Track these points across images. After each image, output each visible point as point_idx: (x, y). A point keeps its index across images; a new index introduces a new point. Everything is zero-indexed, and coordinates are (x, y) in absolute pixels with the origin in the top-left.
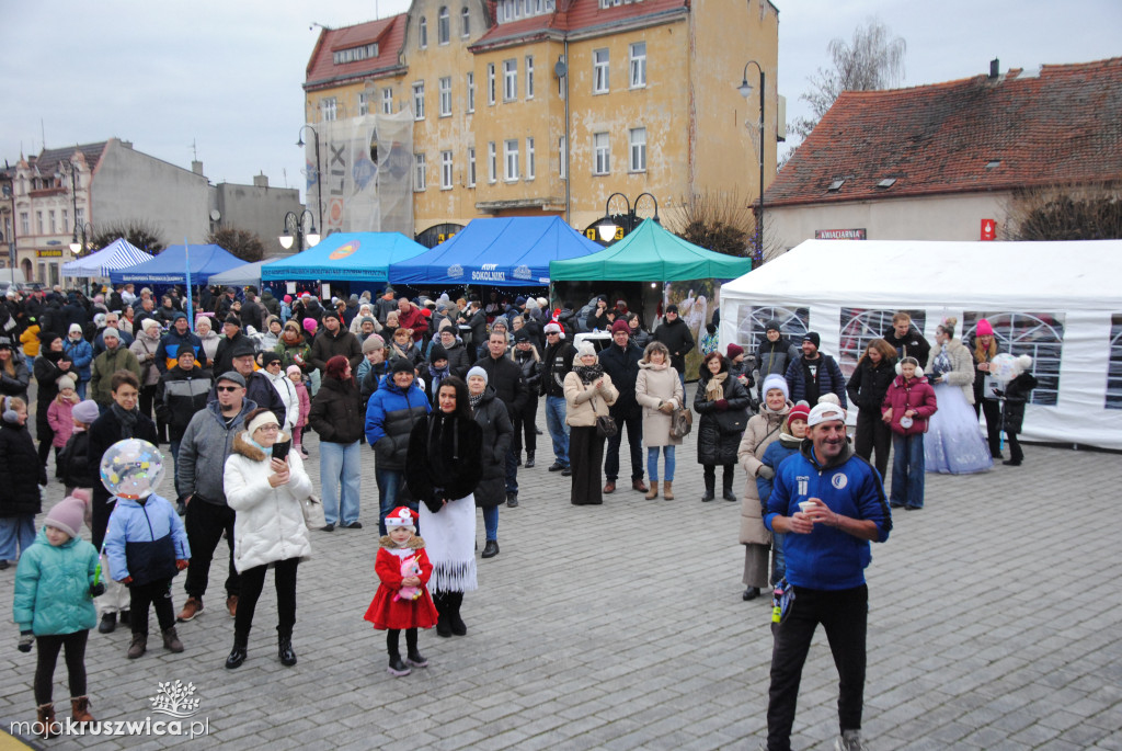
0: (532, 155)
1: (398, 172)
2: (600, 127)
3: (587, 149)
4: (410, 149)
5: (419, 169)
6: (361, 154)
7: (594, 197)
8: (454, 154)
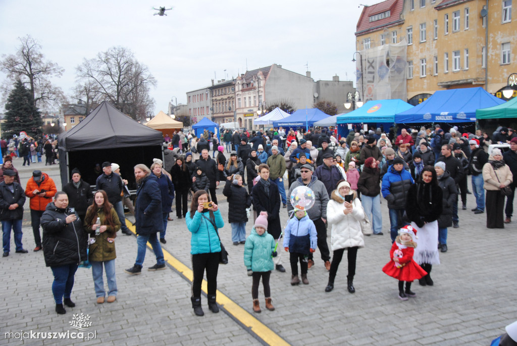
0: (467, 57)
1: (399, 71)
2: (505, 40)
3: (498, 52)
4: (405, 59)
5: (410, 68)
6: (382, 63)
7: (501, 76)
8: (427, 60)
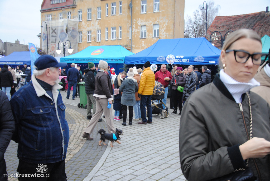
0: (121, 32)
1: (73, 37)
2: (143, 23)
3: (138, 30)
4: (77, 30)
5: (80, 36)
7: (140, 45)
8: (92, 31)
